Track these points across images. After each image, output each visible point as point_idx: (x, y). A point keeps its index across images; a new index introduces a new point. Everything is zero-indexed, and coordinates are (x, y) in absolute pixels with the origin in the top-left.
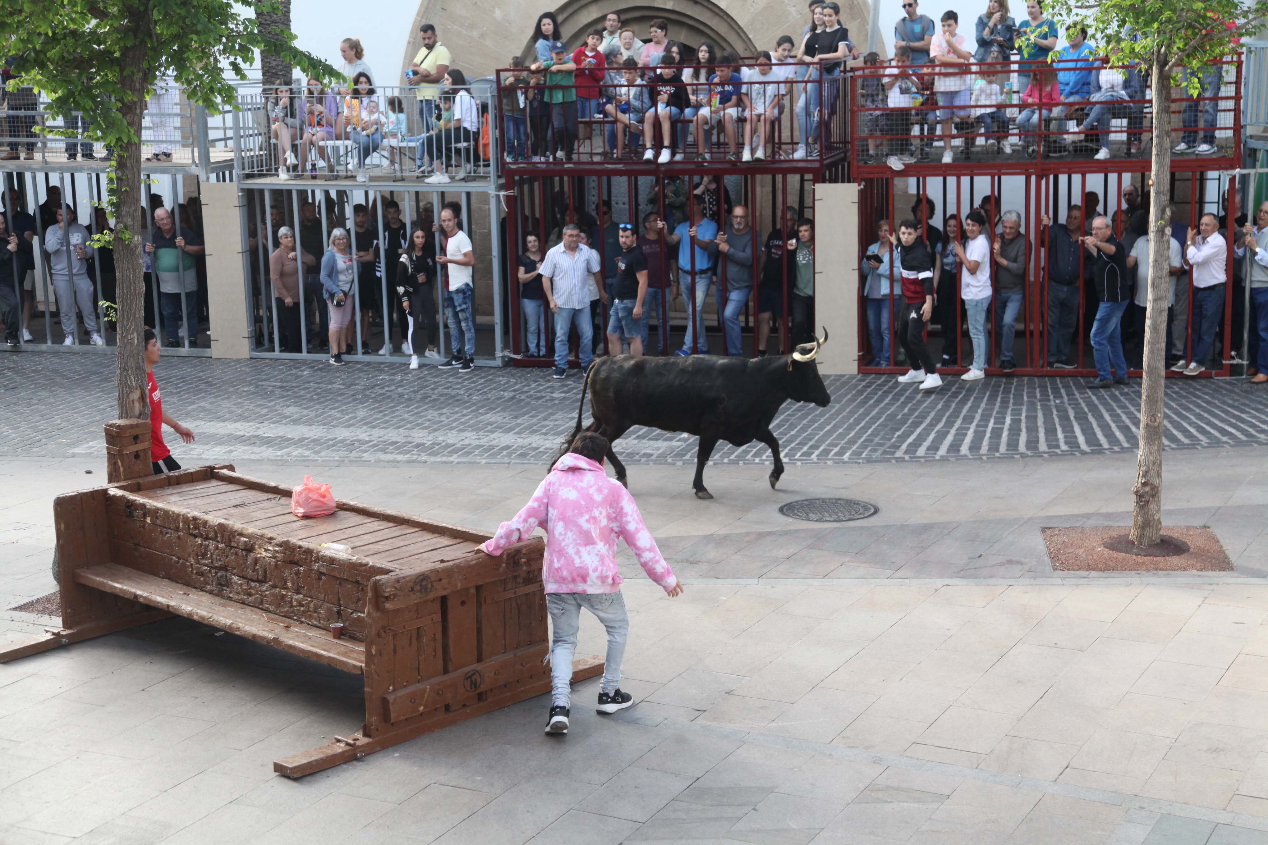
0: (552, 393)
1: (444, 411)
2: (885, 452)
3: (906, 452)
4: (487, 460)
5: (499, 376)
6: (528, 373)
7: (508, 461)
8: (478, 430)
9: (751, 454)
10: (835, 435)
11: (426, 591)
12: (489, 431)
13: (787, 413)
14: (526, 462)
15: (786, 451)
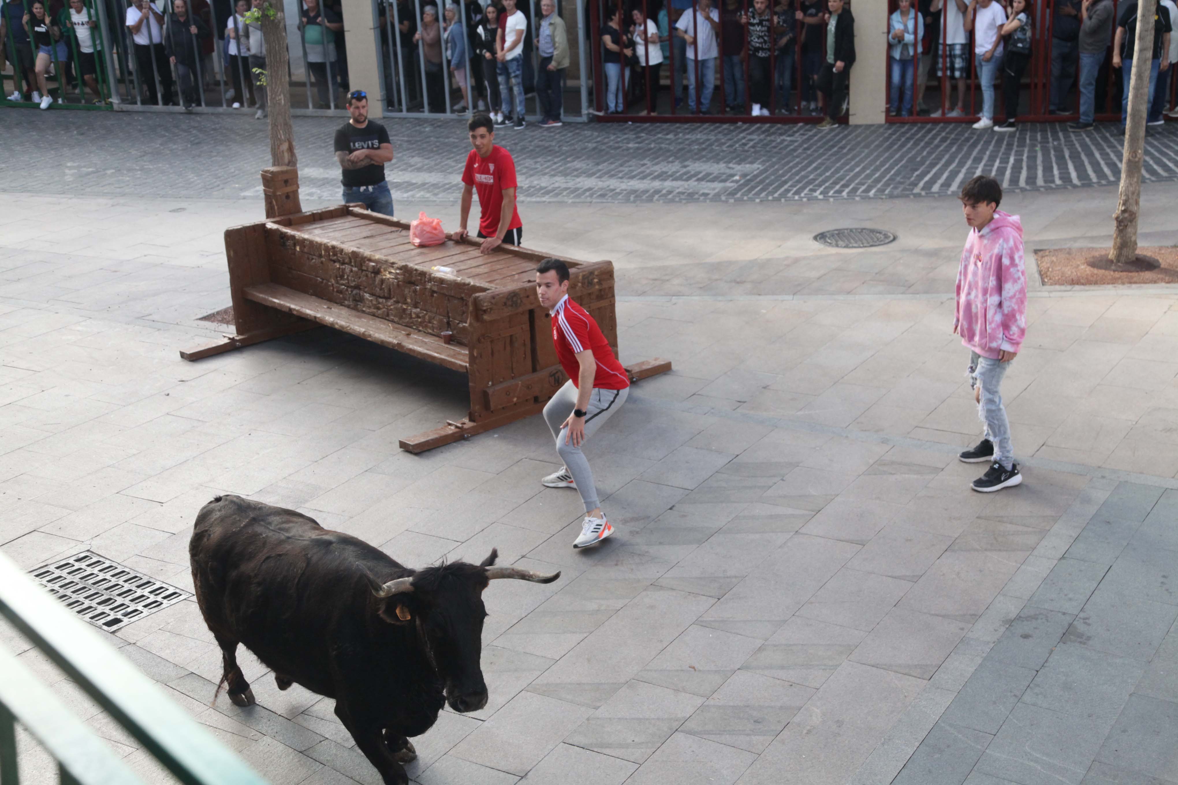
0: (628, 143)
1: (539, 159)
2: (905, 189)
3: (923, 189)
4: (573, 200)
5: (584, 130)
6: (608, 127)
7: (590, 201)
8: (566, 175)
9: (792, 192)
10: (863, 176)
11: (516, 306)
12: (575, 176)
13: (824, 158)
14: (604, 201)
15: (821, 189)
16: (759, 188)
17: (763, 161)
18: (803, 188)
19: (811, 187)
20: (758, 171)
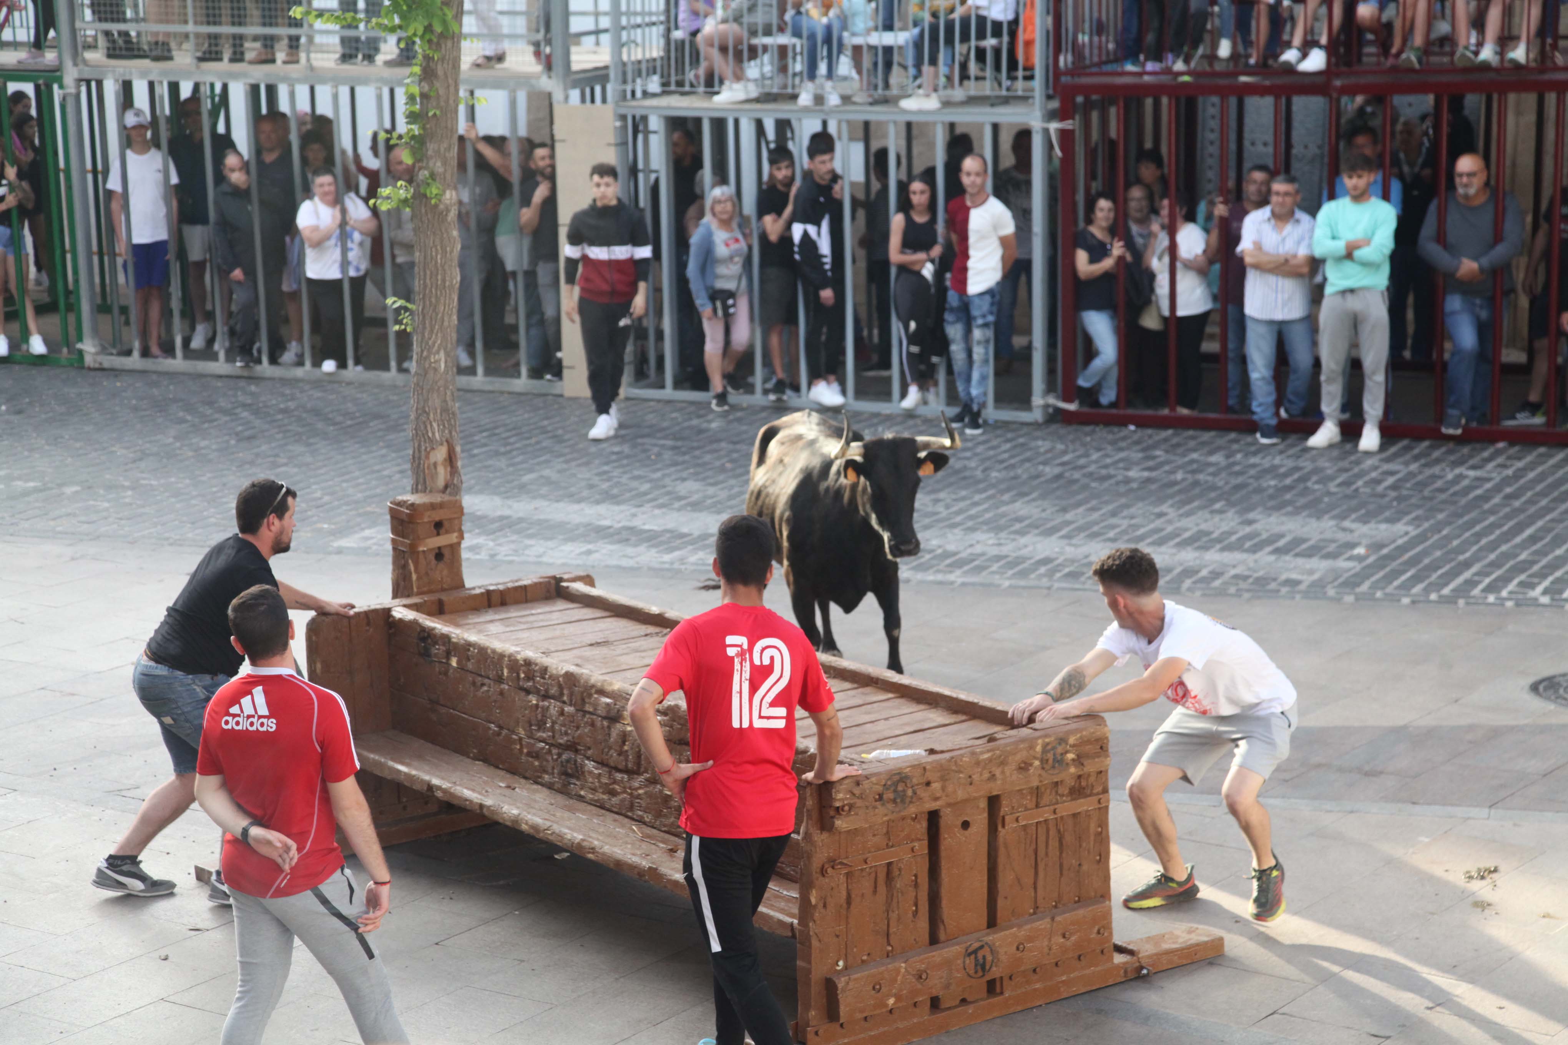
0: (1127, 469)
1: (942, 495)
4: (1013, 582)
5: (1036, 439)
6: (1086, 434)
7: (1048, 584)
8: (998, 529)
9: (1481, 587)
11: (903, 801)
12: (1017, 532)
13: (1548, 518)
14: (1077, 586)
15: (1546, 583)
16: (1409, 574)
17: (1417, 518)
18: (1505, 580)
19: (1523, 577)
20: (1406, 539)
